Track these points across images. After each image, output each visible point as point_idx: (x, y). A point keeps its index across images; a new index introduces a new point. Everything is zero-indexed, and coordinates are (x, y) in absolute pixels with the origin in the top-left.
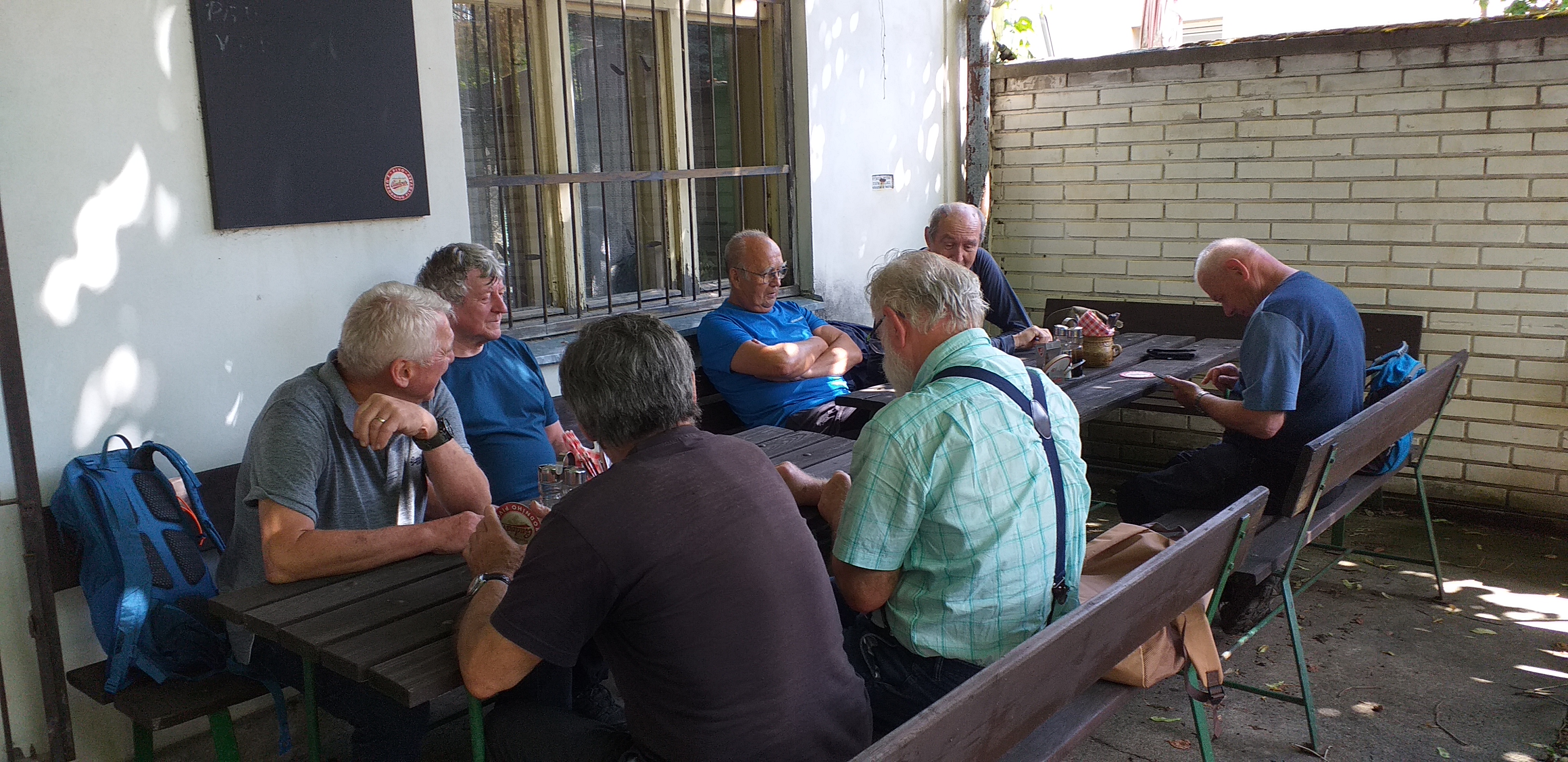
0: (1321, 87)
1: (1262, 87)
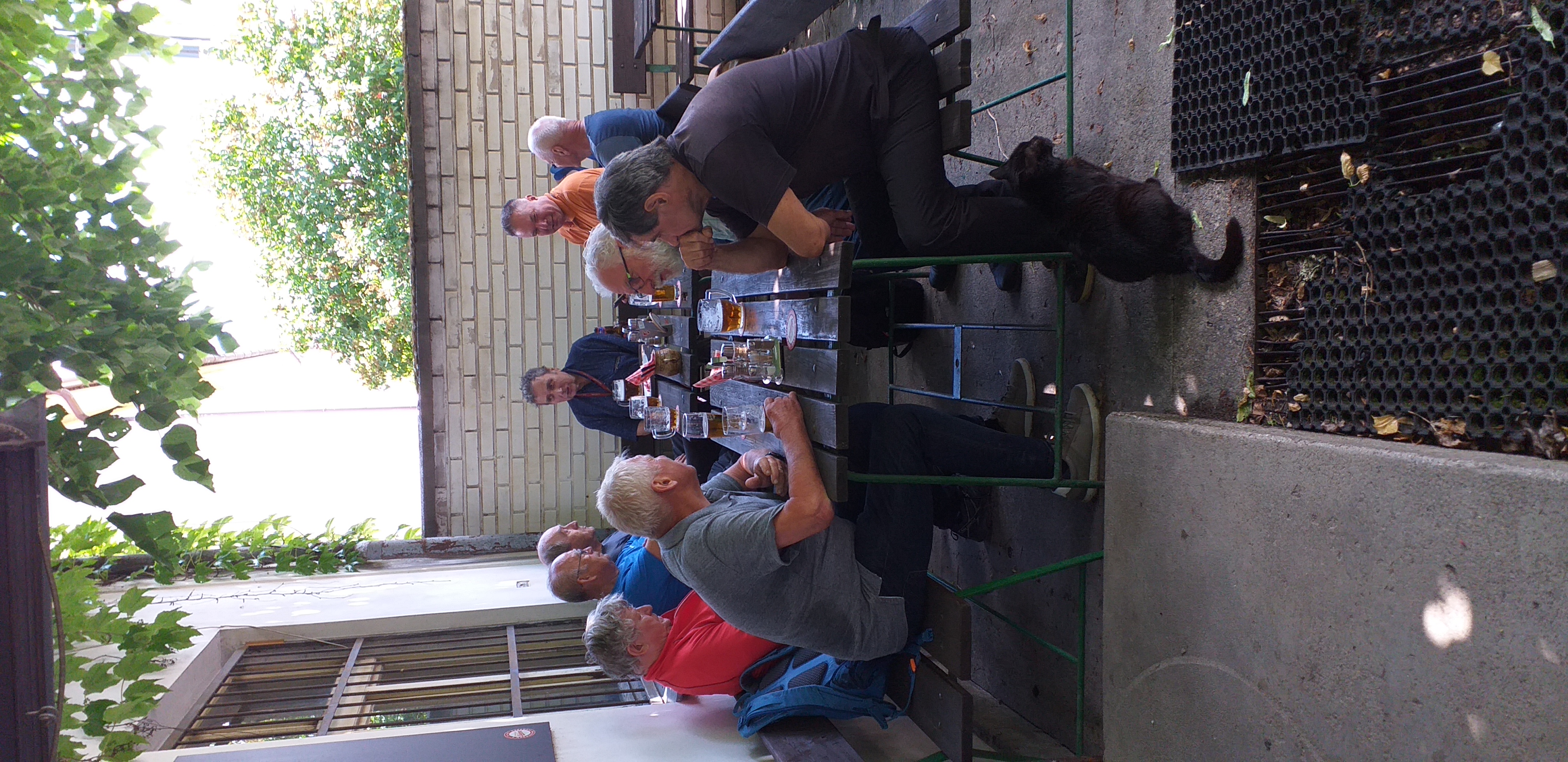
0: (454, 287)
1: (452, 330)
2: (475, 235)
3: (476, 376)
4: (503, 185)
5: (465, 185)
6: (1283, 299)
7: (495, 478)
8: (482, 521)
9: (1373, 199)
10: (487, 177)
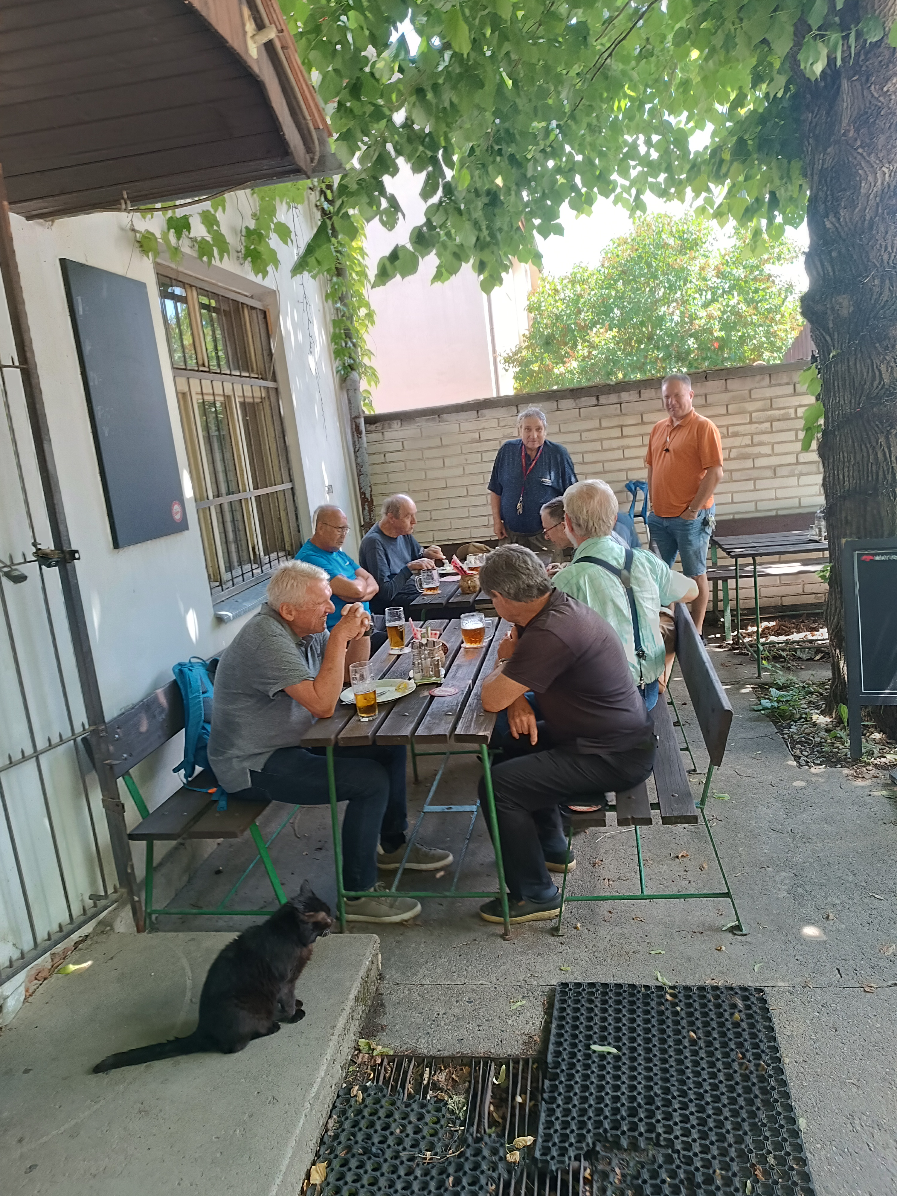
2: (581, 432)
3: (479, 441)
4: (618, 449)
5: (615, 422)
6: (443, 1079)
7: (410, 460)
8: (380, 453)
9: (493, 1162)
10: (623, 437)
